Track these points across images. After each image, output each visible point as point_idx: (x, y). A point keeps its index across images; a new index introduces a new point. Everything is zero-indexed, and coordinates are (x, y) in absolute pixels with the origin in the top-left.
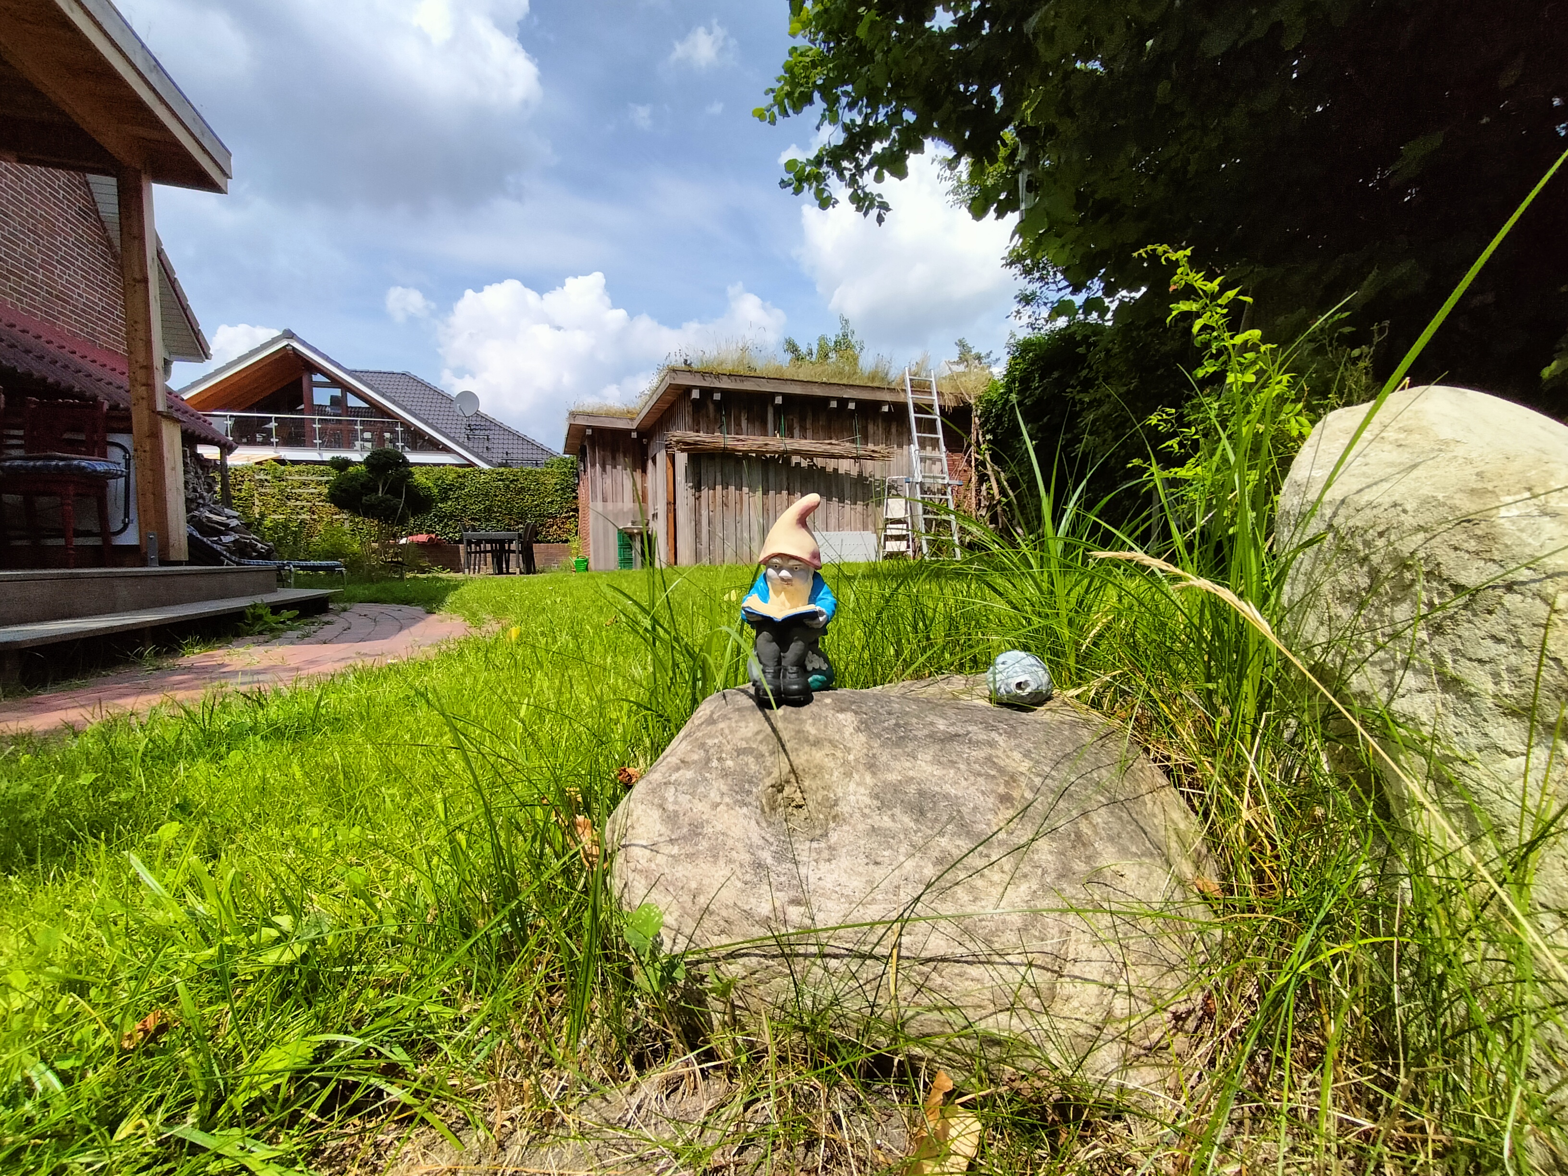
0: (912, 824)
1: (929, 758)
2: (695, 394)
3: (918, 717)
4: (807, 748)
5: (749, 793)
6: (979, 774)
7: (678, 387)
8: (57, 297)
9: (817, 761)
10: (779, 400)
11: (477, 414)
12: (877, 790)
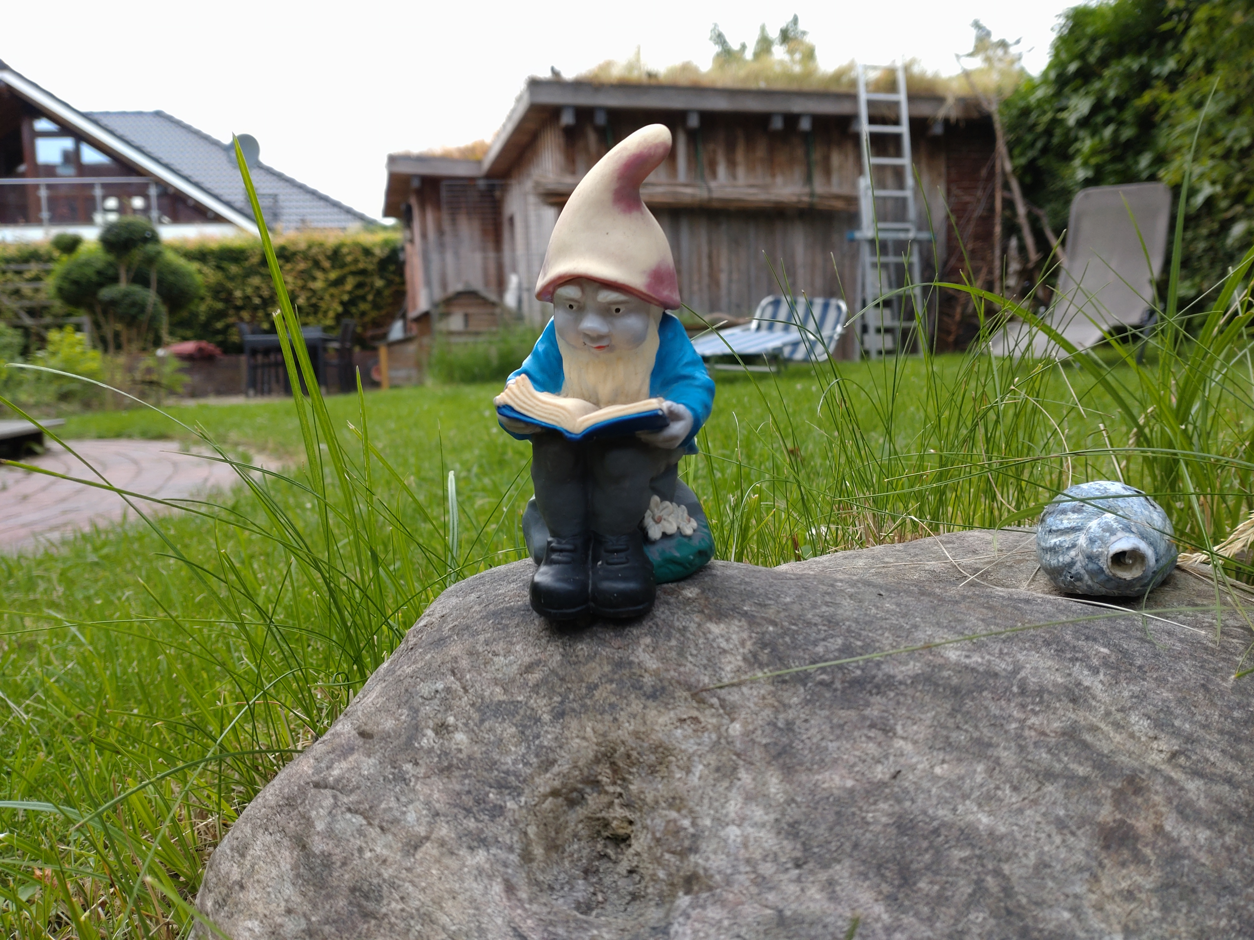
0: (879, 909)
1: (921, 731)
3: (896, 630)
4: (636, 706)
5: (498, 811)
6: (1049, 776)
9: (658, 736)
12: (794, 812)
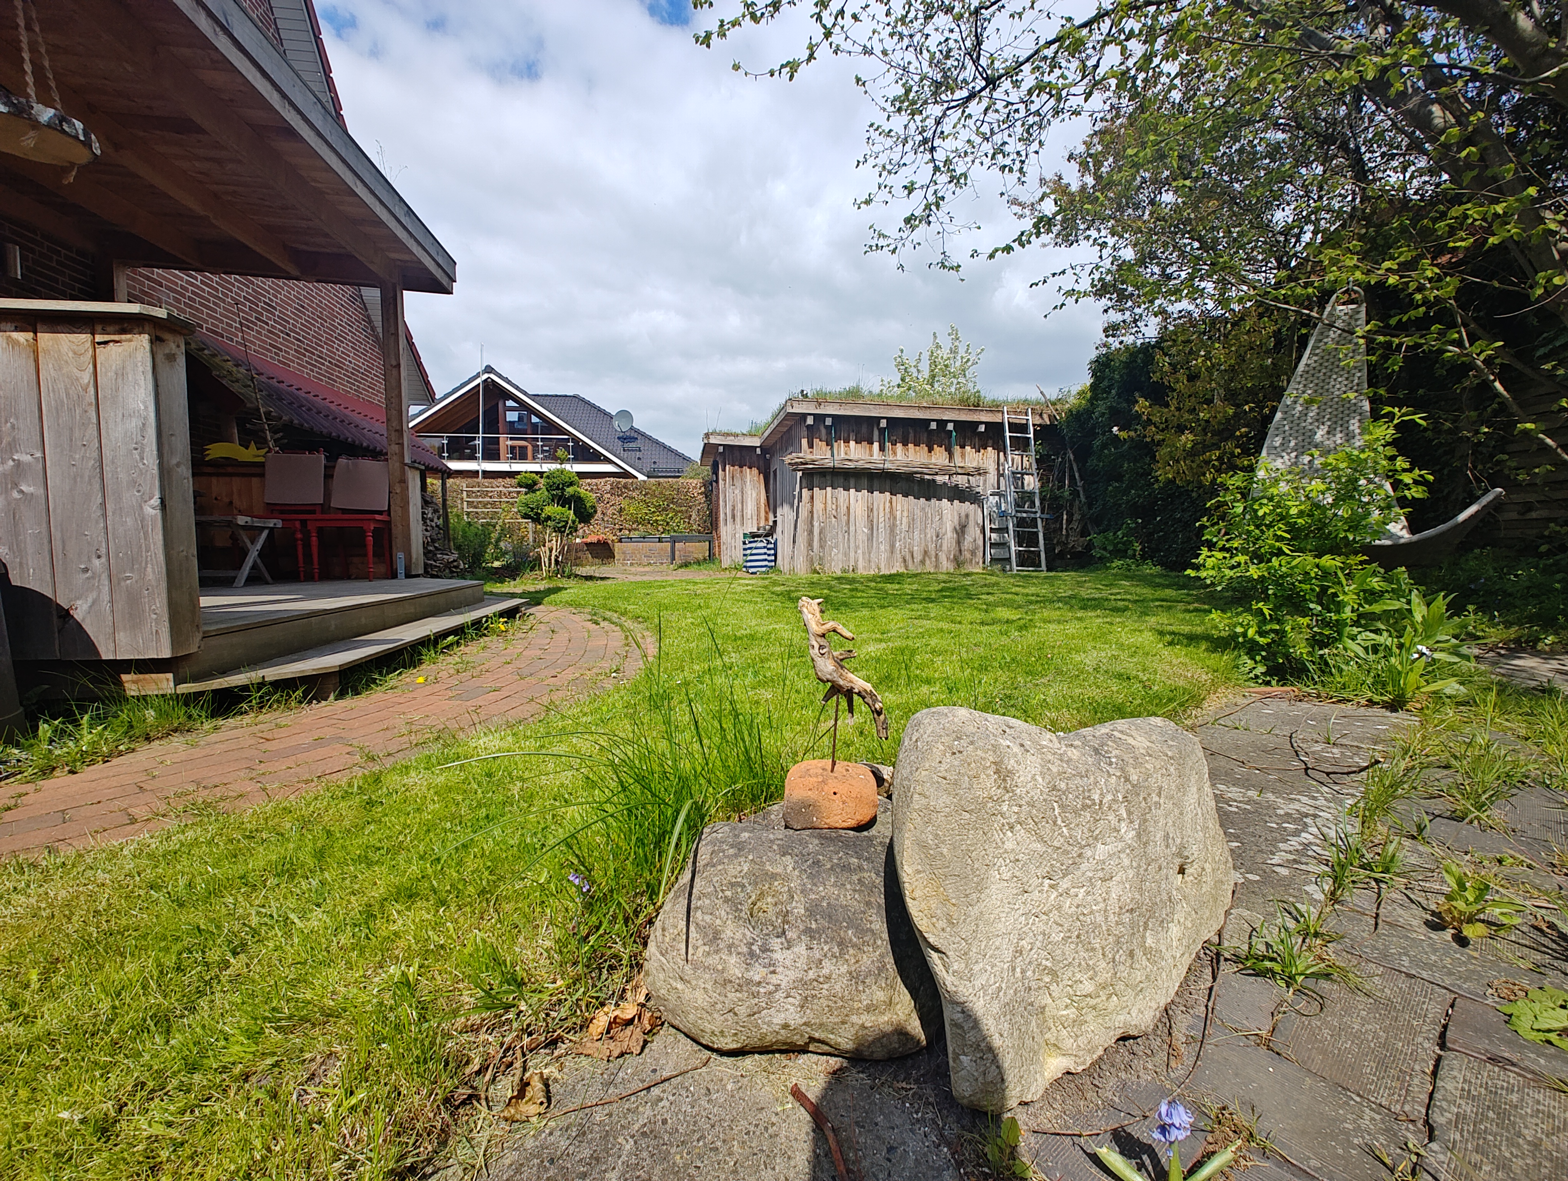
2: (810, 421)
7: (795, 414)
8: (336, 365)
10: (883, 424)
11: (632, 428)
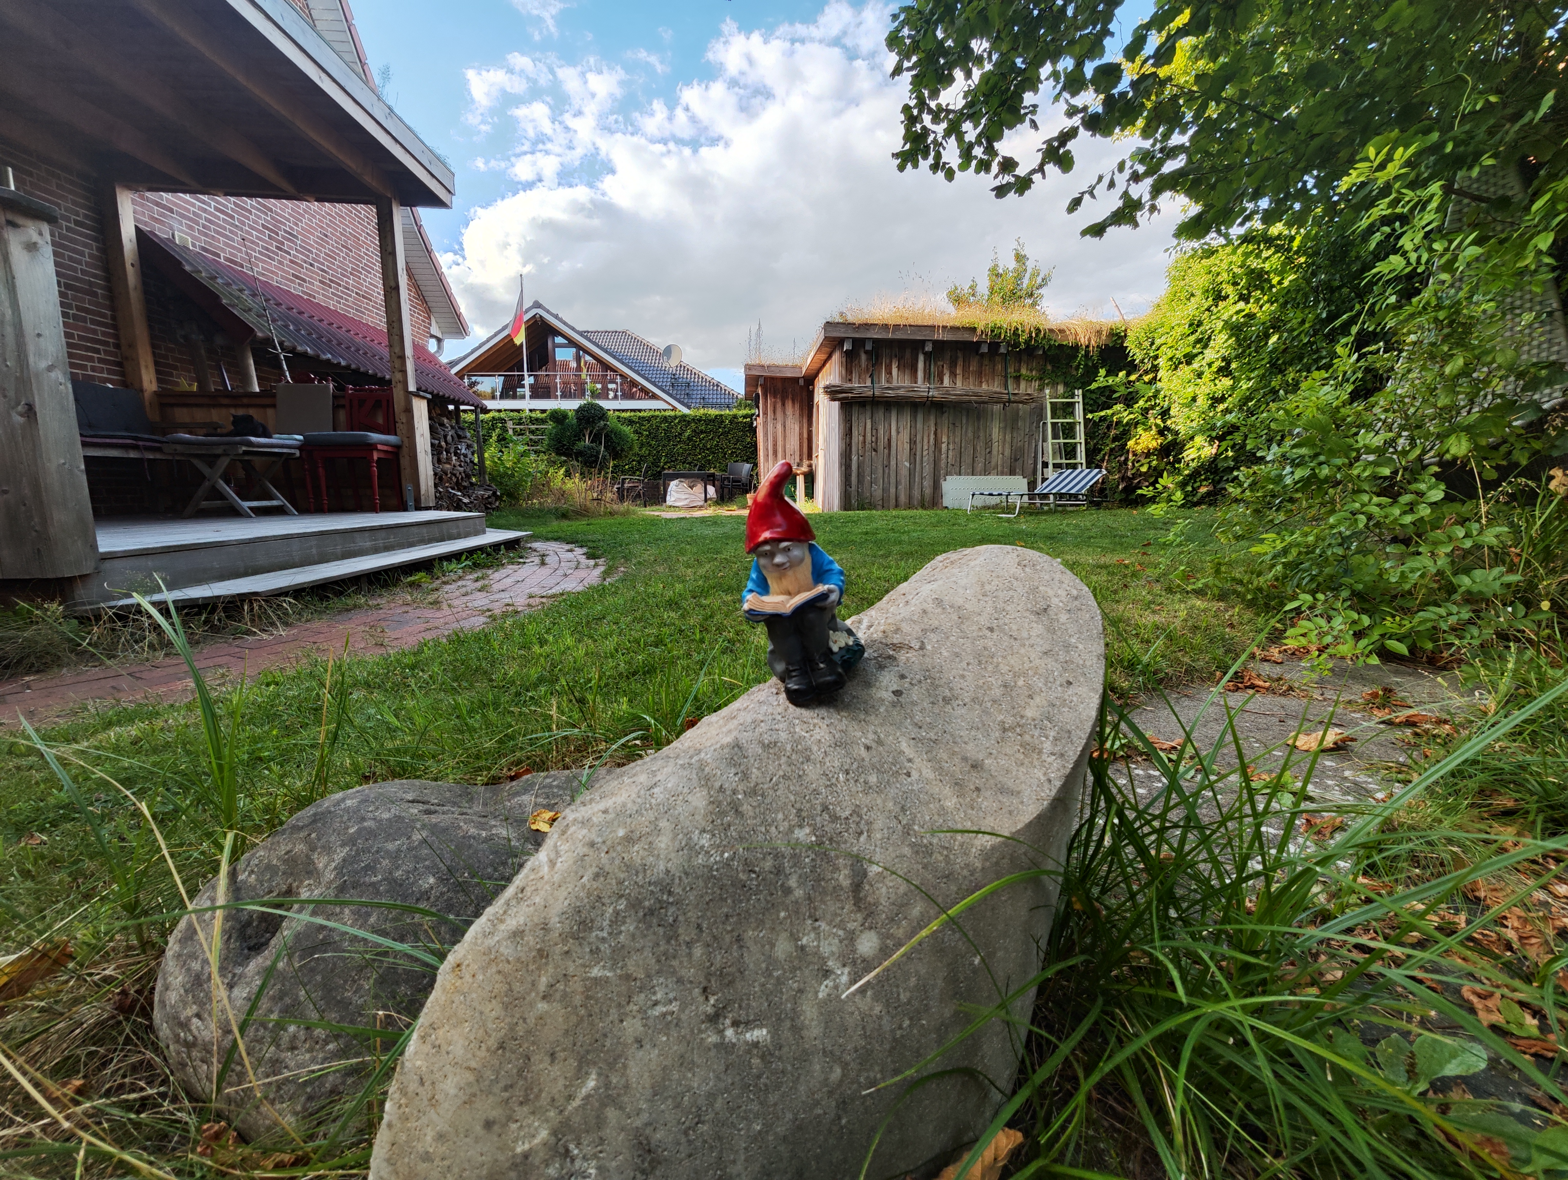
2: (848, 346)
7: (834, 339)
10: (929, 348)
11: (681, 365)
